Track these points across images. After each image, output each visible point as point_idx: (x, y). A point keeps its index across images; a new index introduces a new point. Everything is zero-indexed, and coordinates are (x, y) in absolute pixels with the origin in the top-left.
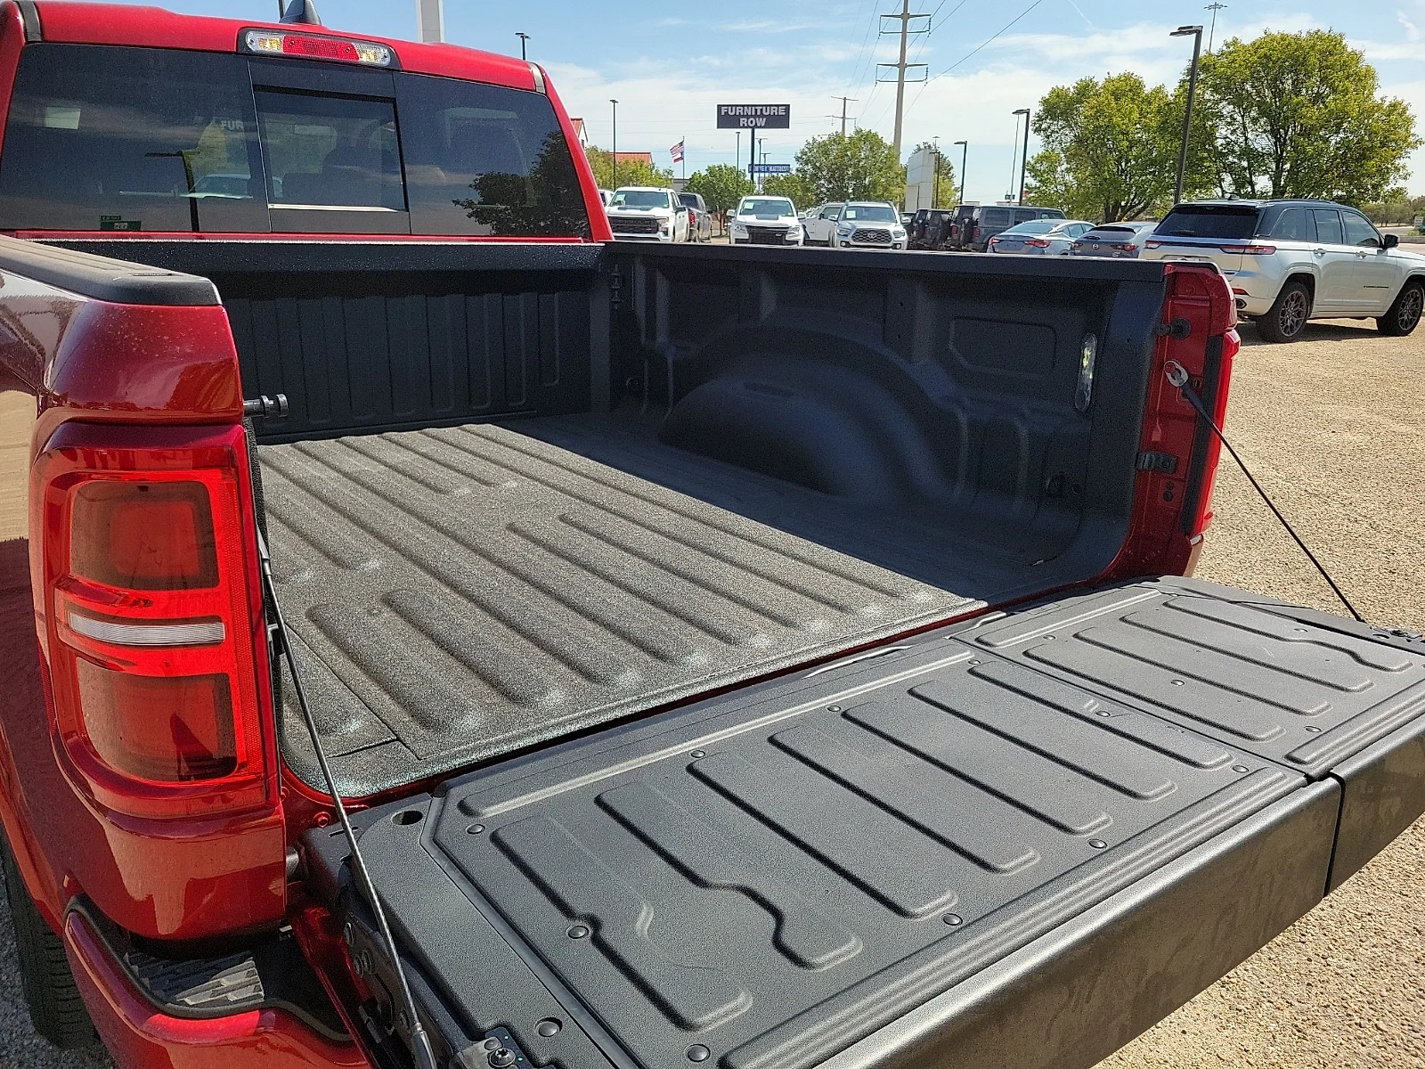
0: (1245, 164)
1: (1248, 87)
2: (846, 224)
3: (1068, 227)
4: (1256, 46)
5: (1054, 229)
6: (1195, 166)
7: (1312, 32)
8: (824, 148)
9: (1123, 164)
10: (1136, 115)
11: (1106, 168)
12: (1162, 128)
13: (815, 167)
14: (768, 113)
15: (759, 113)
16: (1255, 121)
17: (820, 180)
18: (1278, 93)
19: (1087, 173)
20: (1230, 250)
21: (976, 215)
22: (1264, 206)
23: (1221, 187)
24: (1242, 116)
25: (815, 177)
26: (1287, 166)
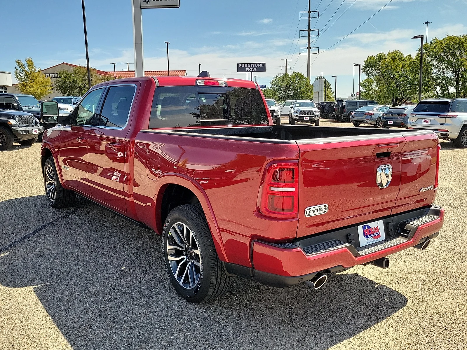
0: (444, 82)
1: (442, 55)
2: (296, 109)
3: (380, 108)
4: (444, 41)
5: (375, 109)
6: (426, 84)
7: (465, 35)
8: (281, 79)
9: (398, 83)
10: (401, 65)
11: (391, 85)
12: (412, 71)
13: (278, 86)
14: (257, 66)
15: (253, 66)
16: (446, 67)
17: (280, 91)
18: (454, 57)
19: (384, 87)
20: (441, 116)
21: (344, 104)
22: (451, 101)
23: (436, 91)
24: (442, 65)
25: (278, 90)
26: (461, 83)
